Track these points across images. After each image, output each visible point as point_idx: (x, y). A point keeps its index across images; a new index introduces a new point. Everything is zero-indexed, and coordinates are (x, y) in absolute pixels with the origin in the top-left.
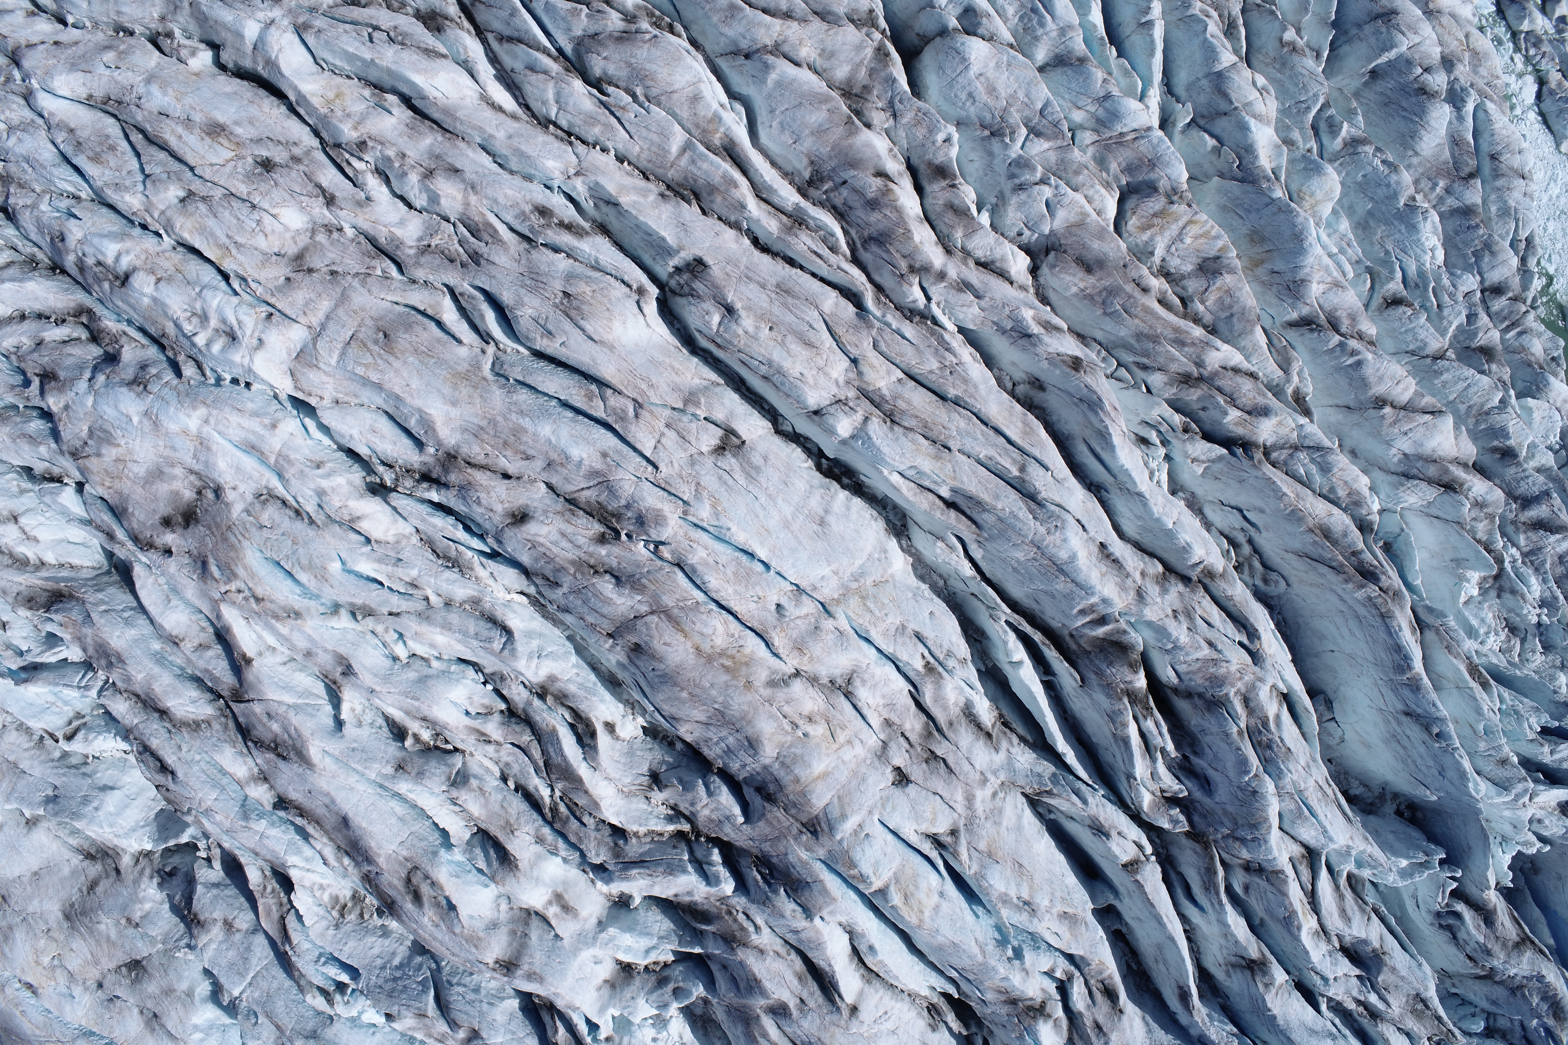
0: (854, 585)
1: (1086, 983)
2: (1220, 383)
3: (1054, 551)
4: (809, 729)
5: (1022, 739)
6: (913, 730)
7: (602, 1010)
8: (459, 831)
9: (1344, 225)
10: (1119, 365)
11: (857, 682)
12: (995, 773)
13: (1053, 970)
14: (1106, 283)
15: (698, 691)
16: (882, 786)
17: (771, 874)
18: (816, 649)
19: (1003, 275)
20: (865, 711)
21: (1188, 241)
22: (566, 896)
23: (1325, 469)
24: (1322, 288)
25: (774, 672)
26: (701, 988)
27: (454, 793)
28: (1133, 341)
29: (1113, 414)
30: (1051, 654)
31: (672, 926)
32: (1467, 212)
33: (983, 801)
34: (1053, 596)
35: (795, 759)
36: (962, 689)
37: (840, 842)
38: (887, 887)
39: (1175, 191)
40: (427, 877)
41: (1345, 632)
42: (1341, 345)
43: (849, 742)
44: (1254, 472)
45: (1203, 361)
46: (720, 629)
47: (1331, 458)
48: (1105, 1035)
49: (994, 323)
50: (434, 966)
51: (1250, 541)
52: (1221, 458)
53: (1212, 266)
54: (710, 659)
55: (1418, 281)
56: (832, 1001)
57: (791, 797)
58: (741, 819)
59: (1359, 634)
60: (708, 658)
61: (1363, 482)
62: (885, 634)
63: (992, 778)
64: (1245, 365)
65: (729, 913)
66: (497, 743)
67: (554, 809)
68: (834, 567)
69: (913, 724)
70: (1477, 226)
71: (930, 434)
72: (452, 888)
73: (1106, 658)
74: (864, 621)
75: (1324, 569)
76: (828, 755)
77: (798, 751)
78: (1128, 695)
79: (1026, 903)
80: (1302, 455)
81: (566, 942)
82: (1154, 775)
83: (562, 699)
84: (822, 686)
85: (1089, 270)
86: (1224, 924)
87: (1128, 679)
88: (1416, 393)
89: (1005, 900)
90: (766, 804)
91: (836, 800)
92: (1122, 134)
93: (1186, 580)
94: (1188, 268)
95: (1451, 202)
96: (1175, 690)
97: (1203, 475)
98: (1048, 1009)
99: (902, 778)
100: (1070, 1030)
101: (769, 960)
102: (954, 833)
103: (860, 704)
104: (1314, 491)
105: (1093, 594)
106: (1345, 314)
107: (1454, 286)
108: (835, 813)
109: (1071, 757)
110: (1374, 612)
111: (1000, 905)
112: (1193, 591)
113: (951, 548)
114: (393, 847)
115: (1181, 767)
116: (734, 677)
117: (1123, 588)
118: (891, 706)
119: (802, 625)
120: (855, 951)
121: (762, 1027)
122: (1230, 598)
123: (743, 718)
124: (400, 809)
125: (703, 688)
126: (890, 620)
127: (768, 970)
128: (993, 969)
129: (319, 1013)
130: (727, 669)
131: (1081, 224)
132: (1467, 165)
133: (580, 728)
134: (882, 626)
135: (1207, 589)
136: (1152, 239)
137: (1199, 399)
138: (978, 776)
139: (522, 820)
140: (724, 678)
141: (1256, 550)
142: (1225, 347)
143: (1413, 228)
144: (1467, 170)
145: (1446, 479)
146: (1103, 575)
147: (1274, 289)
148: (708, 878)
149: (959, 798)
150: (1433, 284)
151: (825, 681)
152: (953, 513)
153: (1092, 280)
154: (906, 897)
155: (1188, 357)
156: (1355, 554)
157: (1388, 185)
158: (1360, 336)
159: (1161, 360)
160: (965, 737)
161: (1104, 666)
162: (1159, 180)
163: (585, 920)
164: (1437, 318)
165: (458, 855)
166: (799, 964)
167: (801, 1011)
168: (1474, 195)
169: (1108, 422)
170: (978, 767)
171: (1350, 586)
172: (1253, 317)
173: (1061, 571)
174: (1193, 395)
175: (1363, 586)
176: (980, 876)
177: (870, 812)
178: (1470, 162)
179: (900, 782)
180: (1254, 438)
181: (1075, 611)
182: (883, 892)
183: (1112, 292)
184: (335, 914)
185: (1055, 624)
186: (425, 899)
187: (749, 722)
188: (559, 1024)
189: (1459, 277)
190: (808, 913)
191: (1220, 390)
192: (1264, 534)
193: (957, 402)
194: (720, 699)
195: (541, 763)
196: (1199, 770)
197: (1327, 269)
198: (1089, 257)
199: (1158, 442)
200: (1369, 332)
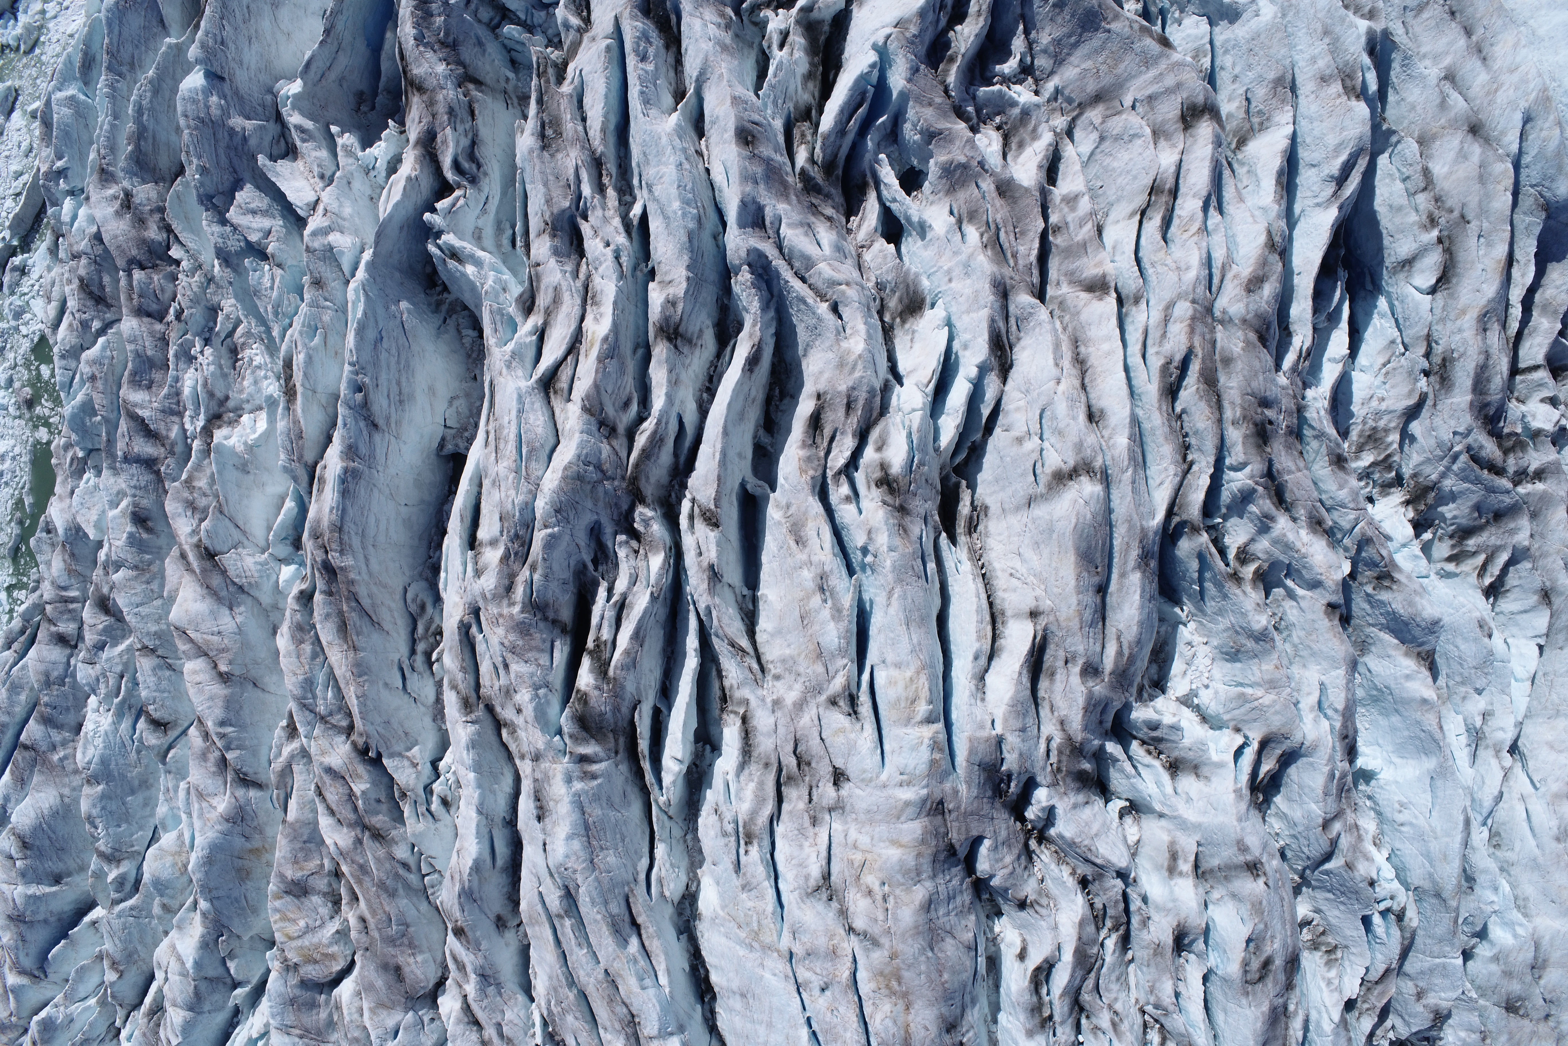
0: (755, 944)
1: (828, 452)
2: (352, 816)
3: (581, 854)
4: (876, 887)
5: (720, 677)
6: (799, 798)
7: (1221, 765)
8: (1193, 971)
9: (162, 810)
10: (424, 876)
11: (812, 883)
12: (763, 700)
13: (847, 499)
14: (392, 950)
15: (934, 976)
16: (858, 792)
17: (1002, 781)
18: (822, 942)
19: (467, 1008)
20: (824, 854)
21: (302, 923)
22: (1166, 864)
23: (309, 684)
24: (214, 801)
25: (867, 950)
26: (1134, 715)
27: (1171, 1008)
28: (401, 891)
29: (457, 877)
30: (644, 745)
31: (1111, 770)
32: (47, 721)
33: (790, 688)
34: (609, 799)
35: (905, 872)
36: (737, 795)
37: (927, 786)
38: (921, 722)
39: (287, 968)
40: (1246, 972)
41: (382, 527)
42: (228, 748)
43: (855, 847)
44: (371, 729)
45: (354, 843)
46: (878, 1017)
47: (298, 692)
48: (849, 397)
49: (500, 994)
50: (1308, 872)
51: (413, 652)
52: (391, 756)
53: (295, 890)
54: (905, 995)
55: (126, 711)
56: (1045, 638)
57: (934, 843)
58: (987, 843)
59: (372, 520)
60: (906, 999)
61: (283, 641)
62: (761, 897)
63: (769, 700)
64: (321, 808)
65: (1059, 770)
66: (1110, 1007)
67: (1115, 928)
68: (759, 971)
69: (795, 799)
70: (46, 705)
71: (612, 991)
72: (1237, 953)
73: (601, 721)
74: (769, 923)
75: (366, 602)
76: (879, 855)
77: (899, 877)
78: (606, 673)
79: (822, 590)
80: (321, 709)
81: (1197, 837)
82: (634, 580)
83: (1036, 1009)
84: (841, 902)
85: (398, 969)
86: (670, 399)
87: (597, 693)
88: (189, 659)
89: (837, 611)
90: (957, 847)
91: (903, 819)
92: (301, 1037)
93: (490, 709)
94: (316, 900)
95: (56, 736)
96: (564, 631)
97: (416, 743)
98: (878, 474)
99: (839, 777)
100: (876, 422)
101: (1063, 713)
102: (833, 702)
103: (824, 863)
104: (331, 669)
105: (575, 795)
106: (209, 764)
107: (98, 680)
108: (911, 811)
109: (692, 642)
110: (346, 538)
111: (845, 613)
112: (490, 698)
113: (660, 881)
114: (1248, 1012)
115: (606, 557)
116: (899, 969)
117: (547, 778)
118: (801, 831)
119: (818, 966)
120: (991, 658)
121: (1116, 663)
122: (463, 669)
123: (918, 933)
124: (1219, 1017)
125: (928, 976)
126: (750, 904)
127: (1070, 707)
128: (894, 568)
129: (1418, 901)
130: (899, 980)
131: (381, 1005)
132: (24, 758)
133: (1042, 977)
134: (760, 905)
135: (478, 686)
136: (330, 944)
137: (378, 813)
138: (779, 714)
139: (1144, 944)
140: (906, 974)
141: (414, 642)
142: (328, 841)
143: (104, 762)
144: (27, 754)
145: (208, 564)
146: (557, 802)
147: (255, 823)
148: (1051, 811)
149: (807, 719)
150: (116, 701)
151: (835, 904)
152: (640, 920)
153: (401, 960)
154: (913, 702)
155: (363, 853)
156: (330, 593)
157: (103, 808)
158: (206, 736)
159: (388, 866)
160: (764, 744)
161: (609, 715)
162: (295, 986)
163: (1169, 831)
164: (127, 672)
165: (1213, 960)
166: (1043, 684)
167: (1074, 658)
168: (33, 730)
169: (466, 877)
170: (772, 720)
171: (352, 576)
172: (288, 830)
173: (587, 828)
174: (380, 820)
175: (341, 568)
176: (842, 652)
177: (885, 786)
178: (20, 758)
179: (843, 774)
180: (353, 755)
181: (599, 781)
182: (929, 720)
183: (391, 941)
184: (1339, 954)
185: (624, 768)
186: (1262, 958)
187: (916, 927)
188: (1261, 776)
189: (89, 684)
190: (1000, 741)
191: (355, 809)
192: (396, 657)
193: (571, 981)
194: (923, 958)
195: (1093, 975)
196: (593, 545)
197: (201, 815)
198: (391, 977)
199: (435, 798)
200: (197, 733)
